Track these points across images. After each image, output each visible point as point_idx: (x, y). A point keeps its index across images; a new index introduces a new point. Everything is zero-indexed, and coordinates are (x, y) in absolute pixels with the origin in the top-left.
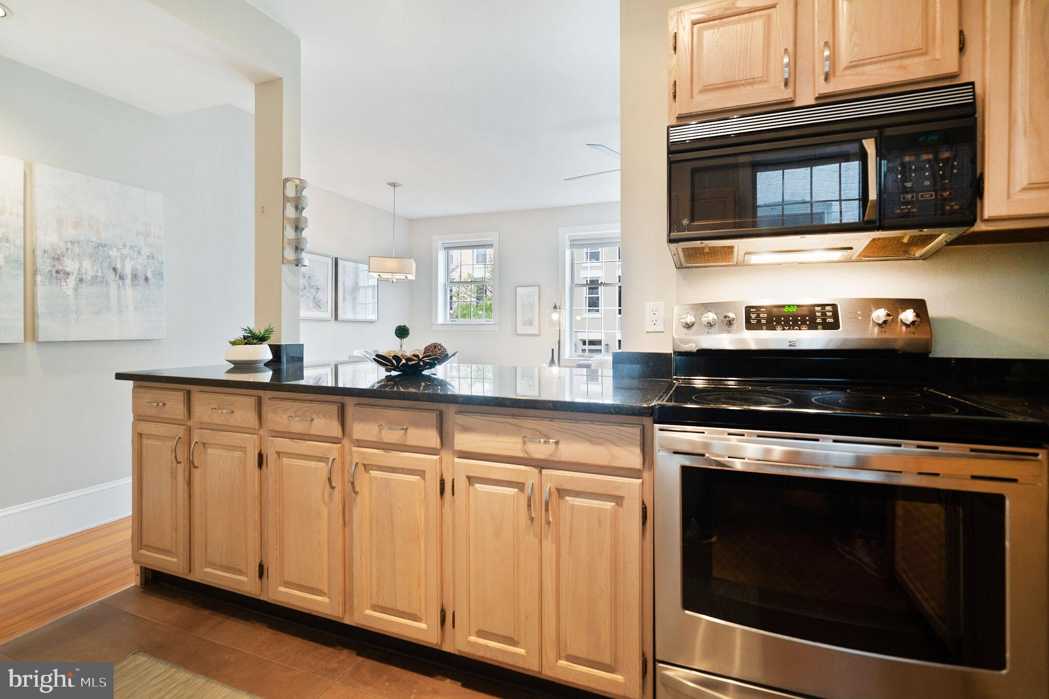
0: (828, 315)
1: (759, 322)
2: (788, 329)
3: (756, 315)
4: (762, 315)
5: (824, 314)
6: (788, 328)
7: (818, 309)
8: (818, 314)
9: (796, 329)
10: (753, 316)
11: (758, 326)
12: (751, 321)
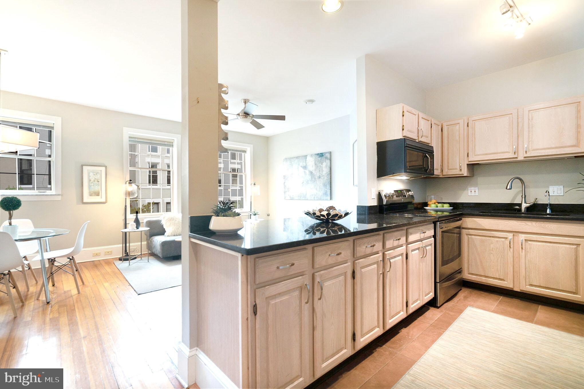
0: (404, 193)
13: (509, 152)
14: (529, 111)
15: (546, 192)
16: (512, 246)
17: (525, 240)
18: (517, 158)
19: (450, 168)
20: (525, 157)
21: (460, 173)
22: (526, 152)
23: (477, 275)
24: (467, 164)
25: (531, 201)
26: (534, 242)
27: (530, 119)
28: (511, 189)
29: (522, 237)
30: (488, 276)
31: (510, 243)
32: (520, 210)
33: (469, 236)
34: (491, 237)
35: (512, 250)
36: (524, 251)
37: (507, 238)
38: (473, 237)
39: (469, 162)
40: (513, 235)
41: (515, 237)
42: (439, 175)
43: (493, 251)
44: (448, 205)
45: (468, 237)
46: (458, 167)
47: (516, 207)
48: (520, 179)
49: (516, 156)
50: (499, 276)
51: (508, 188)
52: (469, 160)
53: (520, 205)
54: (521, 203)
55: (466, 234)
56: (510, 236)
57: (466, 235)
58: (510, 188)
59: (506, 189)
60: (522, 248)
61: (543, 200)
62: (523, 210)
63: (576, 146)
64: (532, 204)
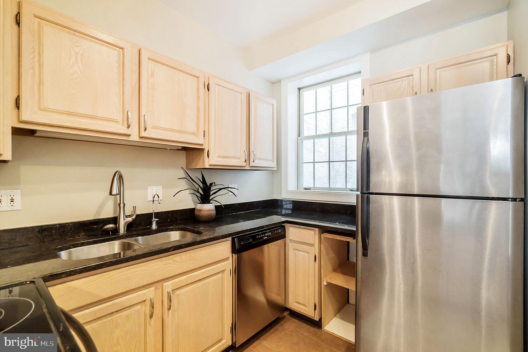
13: (118, 122)
14: (148, 59)
17: (172, 291)
22: (146, 129)
26: (182, 289)
27: (150, 73)
32: (116, 230)
34: (113, 313)
37: (145, 301)
40: (155, 288)
47: (110, 226)
49: (129, 132)
52: (23, 119)
54: (117, 216)
56: (151, 293)
62: (122, 230)
63: (195, 135)
64: (134, 217)
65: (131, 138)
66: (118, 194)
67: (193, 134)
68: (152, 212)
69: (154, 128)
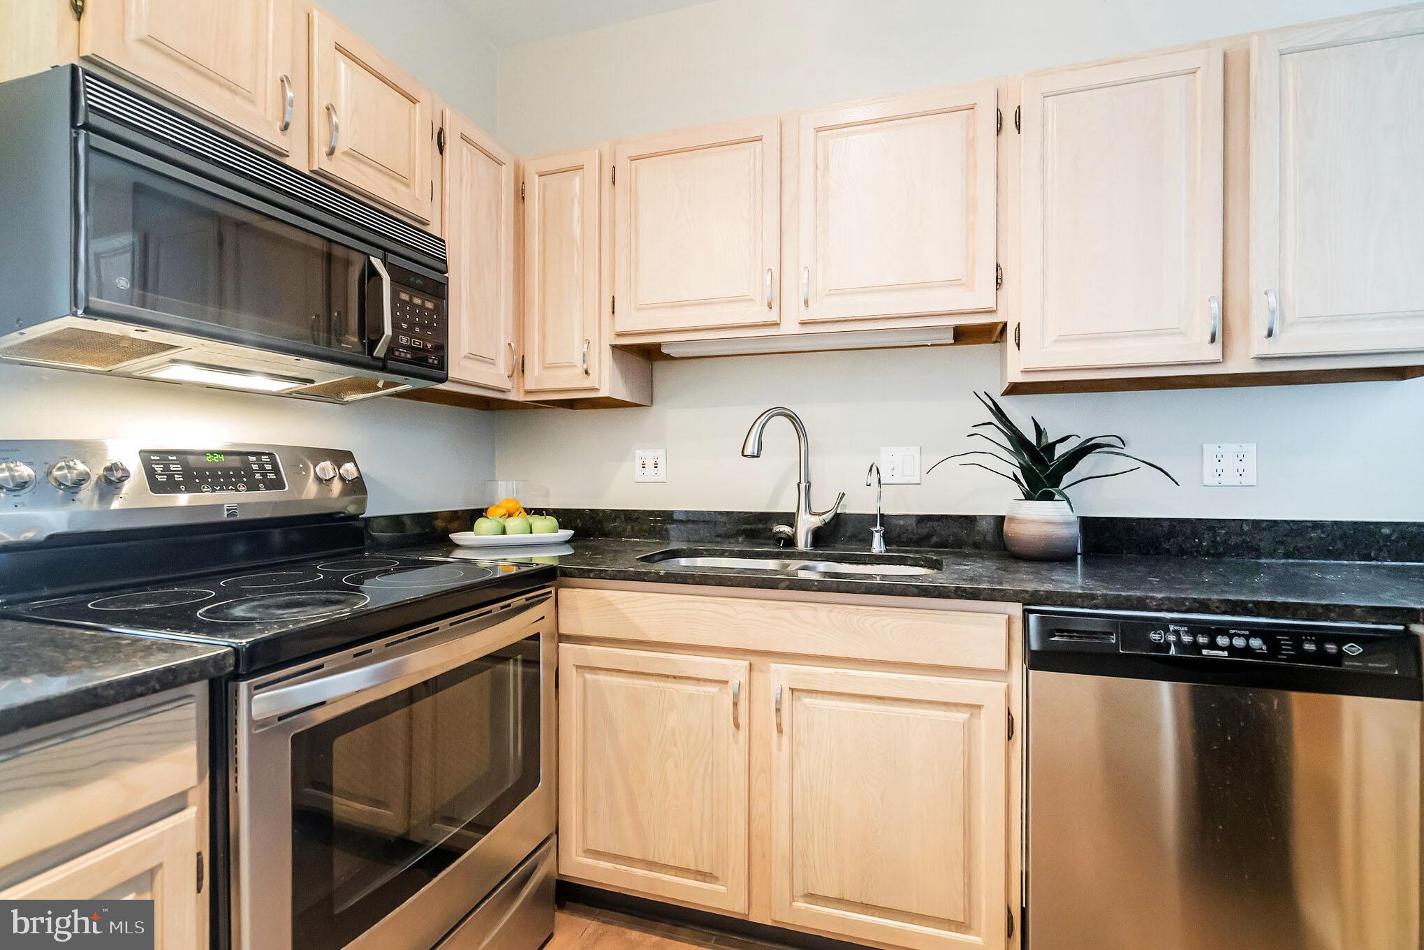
0: (267, 468)
1: (171, 477)
2: (219, 490)
3: (162, 466)
4: (172, 467)
5: (262, 467)
6: (219, 487)
7: (252, 459)
8: (255, 467)
9: (232, 489)
10: (159, 469)
11: (171, 486)
12: (156, 476)
13: (751, 300)
14: (818, 130)
15: (871, 470)
16: (743, 721)
17: (792, 690)
18: (776, 324)
19: (550, 359)
20: (803, 323)
21: (586, 383)
22: (806, 303)
23: (615, 858)
24: (614, 347)
25: (825, 504)
26: (823, 698)
27: (821, 165)
28: (758, 457)
29: (781, 675)
30: (656, 860)
31: (735, 704)
32: (790, 541)
33: (589, 676)
34: (667, 676)
35: (743, 735)
36: (785, 739)
37: (726, 682)
38: (603, 678)
39: (619, 335)
40: (751, 664)
41: (755, 675)
42: (502, 391)
43: (675, 745)
44: (552, 521)
45: (585, 680)
46: (578, 359)
47: (782, 530)
48: (793, 418)
49: (772, 316)
50: (696, 859)
51: (748, 451)
52: (619, 329)
53: (790, 519)
54: (794, 510)
55: (578, 667)
56: (736, 669)
57: (574, 670)
58: (756, 452)
59: (743, 455)
60: (780, 731)
61: (861, 503)
62: (803, 542)
63: (963, 284)
64: (828, 517)
65: (783, 330)
66: (755, 455)
67: (954, 283)
68: (875, 512)
69: (832, 295)
